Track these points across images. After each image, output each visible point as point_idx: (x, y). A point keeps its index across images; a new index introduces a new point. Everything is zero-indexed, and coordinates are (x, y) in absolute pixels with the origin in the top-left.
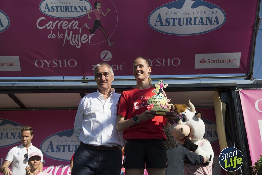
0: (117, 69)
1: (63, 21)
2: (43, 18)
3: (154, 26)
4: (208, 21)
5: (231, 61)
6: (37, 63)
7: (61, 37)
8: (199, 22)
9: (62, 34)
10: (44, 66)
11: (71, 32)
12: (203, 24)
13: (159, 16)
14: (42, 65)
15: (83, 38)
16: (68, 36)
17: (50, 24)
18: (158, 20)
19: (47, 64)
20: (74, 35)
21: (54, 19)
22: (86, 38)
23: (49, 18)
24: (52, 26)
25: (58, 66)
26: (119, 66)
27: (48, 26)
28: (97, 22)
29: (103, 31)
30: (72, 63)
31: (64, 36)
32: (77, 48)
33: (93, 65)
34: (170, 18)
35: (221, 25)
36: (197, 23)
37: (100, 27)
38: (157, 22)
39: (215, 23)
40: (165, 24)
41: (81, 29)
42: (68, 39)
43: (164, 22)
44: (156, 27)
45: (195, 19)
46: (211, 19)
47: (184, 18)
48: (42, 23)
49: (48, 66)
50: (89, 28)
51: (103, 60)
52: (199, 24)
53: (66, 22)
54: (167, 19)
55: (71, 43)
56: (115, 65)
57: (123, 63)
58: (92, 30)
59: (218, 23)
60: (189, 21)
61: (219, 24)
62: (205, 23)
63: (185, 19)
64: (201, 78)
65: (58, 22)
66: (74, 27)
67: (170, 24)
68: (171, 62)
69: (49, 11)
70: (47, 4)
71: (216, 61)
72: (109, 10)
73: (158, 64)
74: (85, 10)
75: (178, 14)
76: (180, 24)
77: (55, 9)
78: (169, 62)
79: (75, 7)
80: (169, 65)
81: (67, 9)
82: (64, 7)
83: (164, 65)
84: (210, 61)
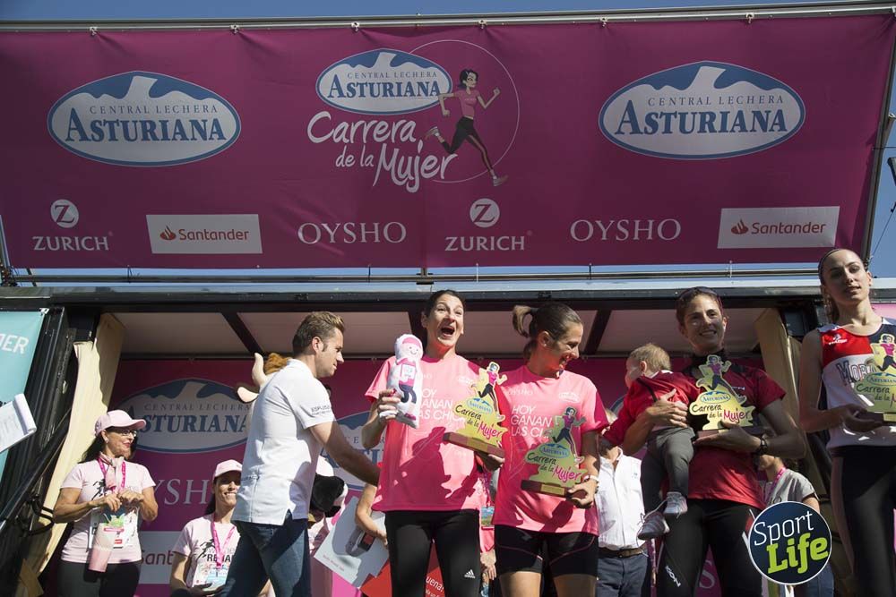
0: (511, 248)
1: (375, 121)
2: (326, 114)
3: (616, 134)
4: (757, 125)
5: (814, 228)
6: (303, 232)
7: (368, 162)
8: (735, 125)
9: (371, 156)
10: (319, 241)
11: (396, 151)
12: (743, 129)
13: (630, 107)
14: (315, 237)
15: (425, 166)
17: (343, 129)
18: (627, 118)
20: (403, 158)
21: (352, 116)
22: (433, 167)
23: (340, 115)
24: (348, 136)
25: (356, 238)
26: (518, 239)
27: (337, 137)
28: (464, 123)
29: (479, 148)
30: (395, 232)
31: (376, 161)
32: (407, 191)
33: (448, 238)
34: (657, 112)
35: (792, 132)
36: (729, 127)
37: (471, 137)
38: (623, 125)
39: (777, 128)
40: (646, 129)
41: (421, 143)
42: (387, 168)
43: (642, 124)
44: (619, 137)
45: (725, 115)
46: (764, 115)
47: (694, 114)
48: (322, 128)
49: (332, 241)
50: (442, 141)
51: (477, 224)
52: (733, 131)
53: (383, 123)
54: (649, 115)
55: (394, 179)
56: (508, 238)
57: (529, 233)
58: (450, 144)
59: (783, 128)
60: (707, 122)
61: (786, 130)
62: (749, 127)
63: (698, 117)
64: (733, 273)
65: (363, 124)
66: (404, 136)
67: (657, 129)
68: (655, 230)
69: (341, 95)
70: (336, 79)
71: (774, 228)
72: (497, 92)
73: (622, 235)
74: (434, 93)
75: (678, 102)
76: (682, 129)
77: (358, 89)
78: (650, 229)
79: (409, 84)
80: (650, 237)
81: (388, 89)
82: (381, 86)
83: (636, 237)
84: (759, 227)
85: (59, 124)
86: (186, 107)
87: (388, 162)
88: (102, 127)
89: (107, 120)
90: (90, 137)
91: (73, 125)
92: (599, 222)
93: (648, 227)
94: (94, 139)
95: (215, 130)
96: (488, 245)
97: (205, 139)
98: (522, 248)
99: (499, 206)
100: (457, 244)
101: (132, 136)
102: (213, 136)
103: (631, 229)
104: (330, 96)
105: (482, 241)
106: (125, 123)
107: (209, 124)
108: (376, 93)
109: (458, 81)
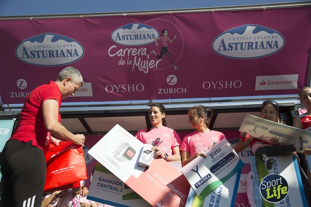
0: (181, 92)
2: (115, 46)
3: (218, 51)
4: (268, 46)
5: (289, 82)
6: (107, 88)
7: (130, 63)
8: (260, 46)
9: (131, 61)
10: (113, 91)
11: (140, 59)
12: (263, 48)
13: (223, 41)
14: (111, 90)
15: (150, 64)
16: (137, 62)
17: (121, 51)
18: (222, 45)
19: (116, 89)
20: (142, 61)
21: (124, 47)
22: (153, 64)
23: (120, 46)
24: (122, 54)
25: (126, 90)
26: (184, 89)
27: (119, 54)
29: (169, 57)
30: (140, 88)
31: (133, 63)
32: (144, 73)
33: (159, 89)
34: (232, 42)
35: (281, 48)
36: (258, 47)
37: (166, 53)
38: (221, 47)
39: (275, 47)
40: (228, 49)
41: (149, 55)
42: (137, 65)
43: (227, 47)
44: (219, 52)
45: (256, 43)
46: (271, 43)
47: (246, 43)
48: (113, 51)
49: (118, 91)
50: (156, 55)
51: (169, 84)
52: (259, 48)
53: (135, 49)
54: (230, 43)
56: (180, 88)
57: (188, 87)
58: (159, 56)
59: (277, 47)
60: (250, 46)
62: (265, 47)
63: (247, 44)
64: (261, 99)
65: (128, 49)
66: (142, 53)
67: (233, 48)
68: (232, 84)
69: (120, 39)
70: (118, 34)
71: (275, 83)
72: (175, 37)
73: (221, 87)
74: (153, 38)
75: (240, 39)
76: (242, 49)
77: (126, 37)
78: (231, 84)
79: (144, 35)
80: (231, 87)
81: (136, 37)
82: (134, 36)
83: (226, 87)
84: (270, 82)
85: (19, 53)
86: (65, 45)
87: (137, 63)
88: (35, 53)
89: (36, 50)
90: (30, 57)
91: (24, 53)
92: (213, 82)
93: (230, 84)
94: (32, 58)
95: (75, 53)
96: (173, 91)
97: (72, 56)
98: (186, 92)
99: (177, 77)
100: (162, 91)
101: (45, 56)
102: (75, 55)
103: (224, 84)
104: (116, 40)
105: (171, 90)
106: (43, 51)
107: (73, 51)
108: (132, 39)
109: (161, 33)
